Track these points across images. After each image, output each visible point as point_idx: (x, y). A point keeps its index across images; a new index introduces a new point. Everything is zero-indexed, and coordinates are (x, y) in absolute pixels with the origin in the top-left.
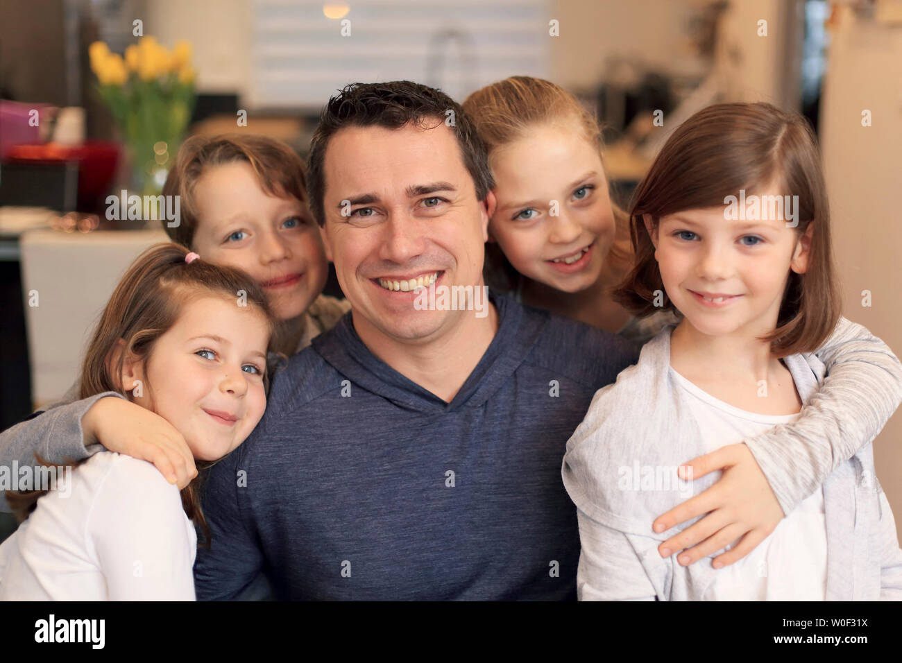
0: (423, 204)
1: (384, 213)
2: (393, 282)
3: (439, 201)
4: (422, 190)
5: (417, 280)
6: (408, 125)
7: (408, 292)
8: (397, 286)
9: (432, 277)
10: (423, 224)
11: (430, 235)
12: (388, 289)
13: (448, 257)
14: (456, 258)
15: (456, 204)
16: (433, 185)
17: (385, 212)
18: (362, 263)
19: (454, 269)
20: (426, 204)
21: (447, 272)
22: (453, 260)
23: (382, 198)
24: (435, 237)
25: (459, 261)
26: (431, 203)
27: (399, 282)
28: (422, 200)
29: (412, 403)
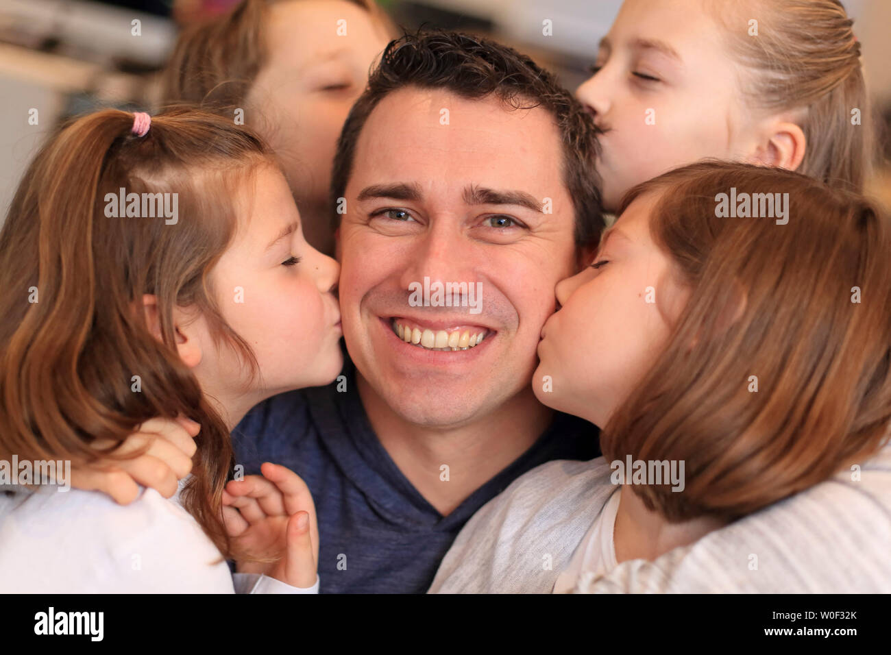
0: (488, 222)
1: (425, 223)
2: (412, 330)
3: (512, 224)
4: (491, 197)
5: (449, 334)
6: (491, 97)
7: (432, 349)
8: (417, 335)
9: (474, 336)
10: (480, 249)
11: (486, 268)
12: (403, 340)
13: (506, 310)
14: (519, 316)
15: (536, 234)
16: (510, 194)
17: (426, 219)
18: (374, 287)
19: (512, 334)
20: (492, 223)
21: (500, 334)
22: (515, 318)
23: (426, 196)
24: (493, 273)
25: (523, 322)
26: (500, 223)
27: (422, 331)
28: (486, 216)
29: (388, 506)
